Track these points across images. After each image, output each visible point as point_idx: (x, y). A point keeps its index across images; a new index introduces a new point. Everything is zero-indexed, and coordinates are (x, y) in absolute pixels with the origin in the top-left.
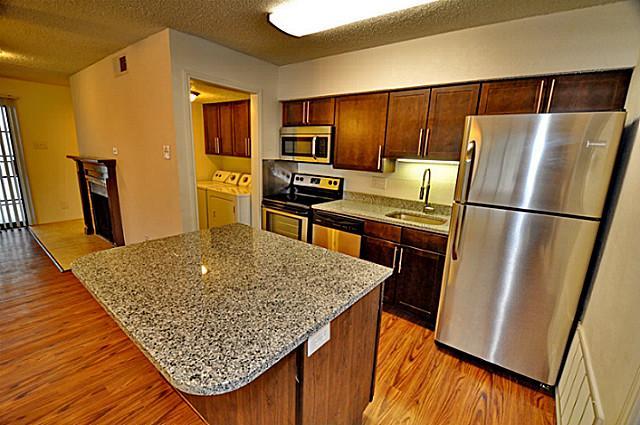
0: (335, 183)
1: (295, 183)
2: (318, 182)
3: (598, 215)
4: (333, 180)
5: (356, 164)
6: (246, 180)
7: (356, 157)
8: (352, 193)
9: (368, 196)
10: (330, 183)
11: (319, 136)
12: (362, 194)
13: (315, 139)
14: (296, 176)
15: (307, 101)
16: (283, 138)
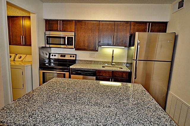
0: (73, 57)
2: (64, 56)
3: (170, 60)
4: (72, 55)
8: (81, 60)
9: (88, 61)
10: (71, 56)
11: (69, 36)
12: (86, 60)
13: (66, 38)
14: (51, 54)
15: (60, 20)
16: (47, 36)
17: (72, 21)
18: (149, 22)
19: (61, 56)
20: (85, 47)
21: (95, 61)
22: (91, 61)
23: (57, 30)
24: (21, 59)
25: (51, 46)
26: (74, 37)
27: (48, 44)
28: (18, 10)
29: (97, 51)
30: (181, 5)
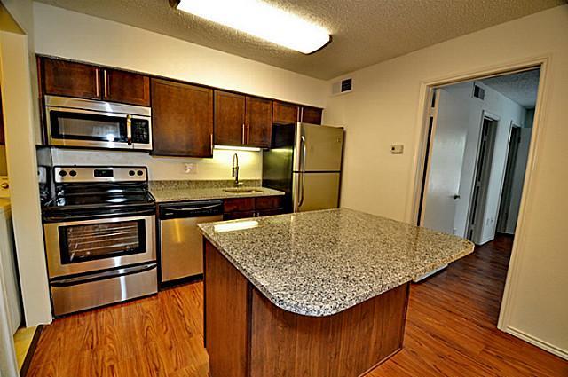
2: (109, 173)
3: (337, 170)
8: (160, 182)
9: (181, 181)
10: (132, 173)
11: (134, 117)
12: (174, 182)
13: (129, 120)
15: (101, 69)
16: (52, 112)
18: (301, 107)
19: (98, 174)
21: (197, 182)
26: (149, 119)
29: (211, 157)
30: (347, 85)
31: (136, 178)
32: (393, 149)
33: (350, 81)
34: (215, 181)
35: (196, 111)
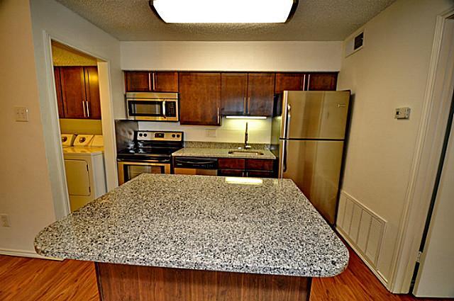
0: (178, 136)
1: (139, 138)
2: (162, 136)
3: (343, 138)
5: (200, 120)
6: (83, 140)
7: (199, 116)
8: (191, 142)
10: (174, 136)
11: (168, 100)
12: (200, 142)
13: (164, 103)
14: (139, 133)
15: (152, 72)
16: (129, 101)
17: (174, 72)
18: (307, 73)
19: (157, 136)
20: (198, 118)
21: (216, 143)
22: (210, 143)
23: (147, 90)
24: (84, 143)
25: (137, 118)
26: (177, 101)
27: (131, 115)
28: (74, 56)
29: (219, 125)
30: (359, 42)
31: (176, 139)
32: (397, 113)
33: (361, 35)
34: (229, 143)
35: (208, 92)
